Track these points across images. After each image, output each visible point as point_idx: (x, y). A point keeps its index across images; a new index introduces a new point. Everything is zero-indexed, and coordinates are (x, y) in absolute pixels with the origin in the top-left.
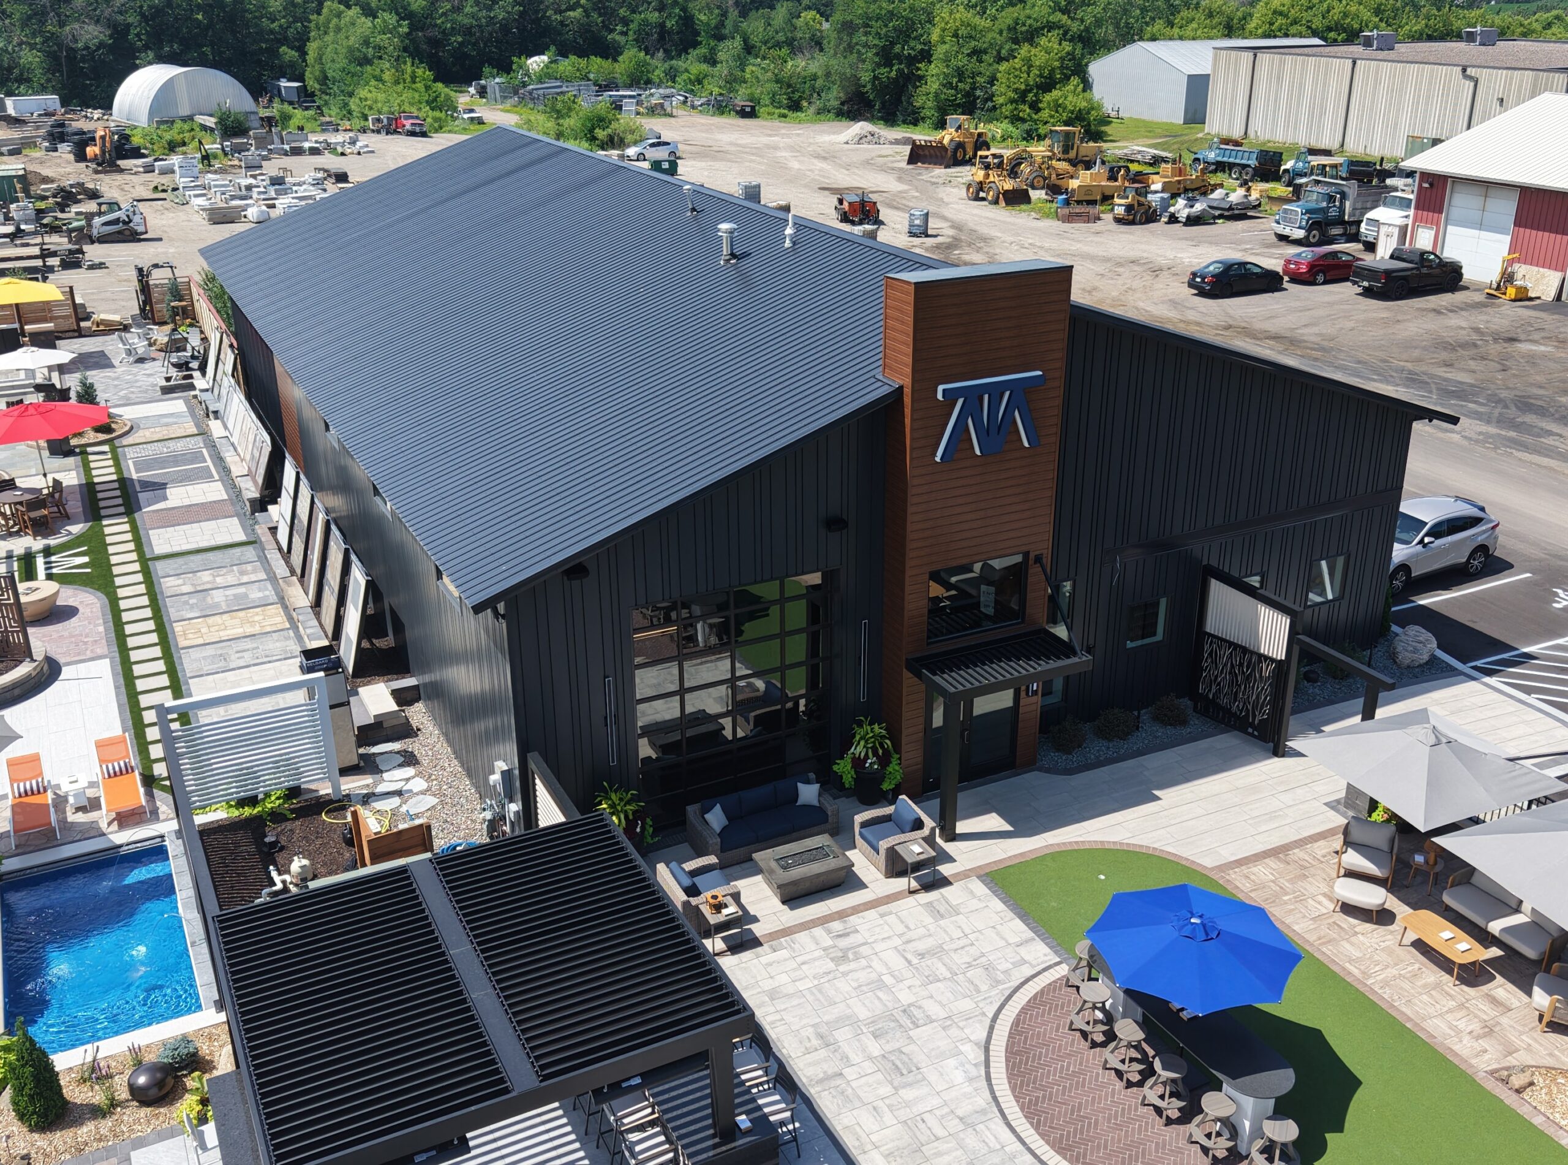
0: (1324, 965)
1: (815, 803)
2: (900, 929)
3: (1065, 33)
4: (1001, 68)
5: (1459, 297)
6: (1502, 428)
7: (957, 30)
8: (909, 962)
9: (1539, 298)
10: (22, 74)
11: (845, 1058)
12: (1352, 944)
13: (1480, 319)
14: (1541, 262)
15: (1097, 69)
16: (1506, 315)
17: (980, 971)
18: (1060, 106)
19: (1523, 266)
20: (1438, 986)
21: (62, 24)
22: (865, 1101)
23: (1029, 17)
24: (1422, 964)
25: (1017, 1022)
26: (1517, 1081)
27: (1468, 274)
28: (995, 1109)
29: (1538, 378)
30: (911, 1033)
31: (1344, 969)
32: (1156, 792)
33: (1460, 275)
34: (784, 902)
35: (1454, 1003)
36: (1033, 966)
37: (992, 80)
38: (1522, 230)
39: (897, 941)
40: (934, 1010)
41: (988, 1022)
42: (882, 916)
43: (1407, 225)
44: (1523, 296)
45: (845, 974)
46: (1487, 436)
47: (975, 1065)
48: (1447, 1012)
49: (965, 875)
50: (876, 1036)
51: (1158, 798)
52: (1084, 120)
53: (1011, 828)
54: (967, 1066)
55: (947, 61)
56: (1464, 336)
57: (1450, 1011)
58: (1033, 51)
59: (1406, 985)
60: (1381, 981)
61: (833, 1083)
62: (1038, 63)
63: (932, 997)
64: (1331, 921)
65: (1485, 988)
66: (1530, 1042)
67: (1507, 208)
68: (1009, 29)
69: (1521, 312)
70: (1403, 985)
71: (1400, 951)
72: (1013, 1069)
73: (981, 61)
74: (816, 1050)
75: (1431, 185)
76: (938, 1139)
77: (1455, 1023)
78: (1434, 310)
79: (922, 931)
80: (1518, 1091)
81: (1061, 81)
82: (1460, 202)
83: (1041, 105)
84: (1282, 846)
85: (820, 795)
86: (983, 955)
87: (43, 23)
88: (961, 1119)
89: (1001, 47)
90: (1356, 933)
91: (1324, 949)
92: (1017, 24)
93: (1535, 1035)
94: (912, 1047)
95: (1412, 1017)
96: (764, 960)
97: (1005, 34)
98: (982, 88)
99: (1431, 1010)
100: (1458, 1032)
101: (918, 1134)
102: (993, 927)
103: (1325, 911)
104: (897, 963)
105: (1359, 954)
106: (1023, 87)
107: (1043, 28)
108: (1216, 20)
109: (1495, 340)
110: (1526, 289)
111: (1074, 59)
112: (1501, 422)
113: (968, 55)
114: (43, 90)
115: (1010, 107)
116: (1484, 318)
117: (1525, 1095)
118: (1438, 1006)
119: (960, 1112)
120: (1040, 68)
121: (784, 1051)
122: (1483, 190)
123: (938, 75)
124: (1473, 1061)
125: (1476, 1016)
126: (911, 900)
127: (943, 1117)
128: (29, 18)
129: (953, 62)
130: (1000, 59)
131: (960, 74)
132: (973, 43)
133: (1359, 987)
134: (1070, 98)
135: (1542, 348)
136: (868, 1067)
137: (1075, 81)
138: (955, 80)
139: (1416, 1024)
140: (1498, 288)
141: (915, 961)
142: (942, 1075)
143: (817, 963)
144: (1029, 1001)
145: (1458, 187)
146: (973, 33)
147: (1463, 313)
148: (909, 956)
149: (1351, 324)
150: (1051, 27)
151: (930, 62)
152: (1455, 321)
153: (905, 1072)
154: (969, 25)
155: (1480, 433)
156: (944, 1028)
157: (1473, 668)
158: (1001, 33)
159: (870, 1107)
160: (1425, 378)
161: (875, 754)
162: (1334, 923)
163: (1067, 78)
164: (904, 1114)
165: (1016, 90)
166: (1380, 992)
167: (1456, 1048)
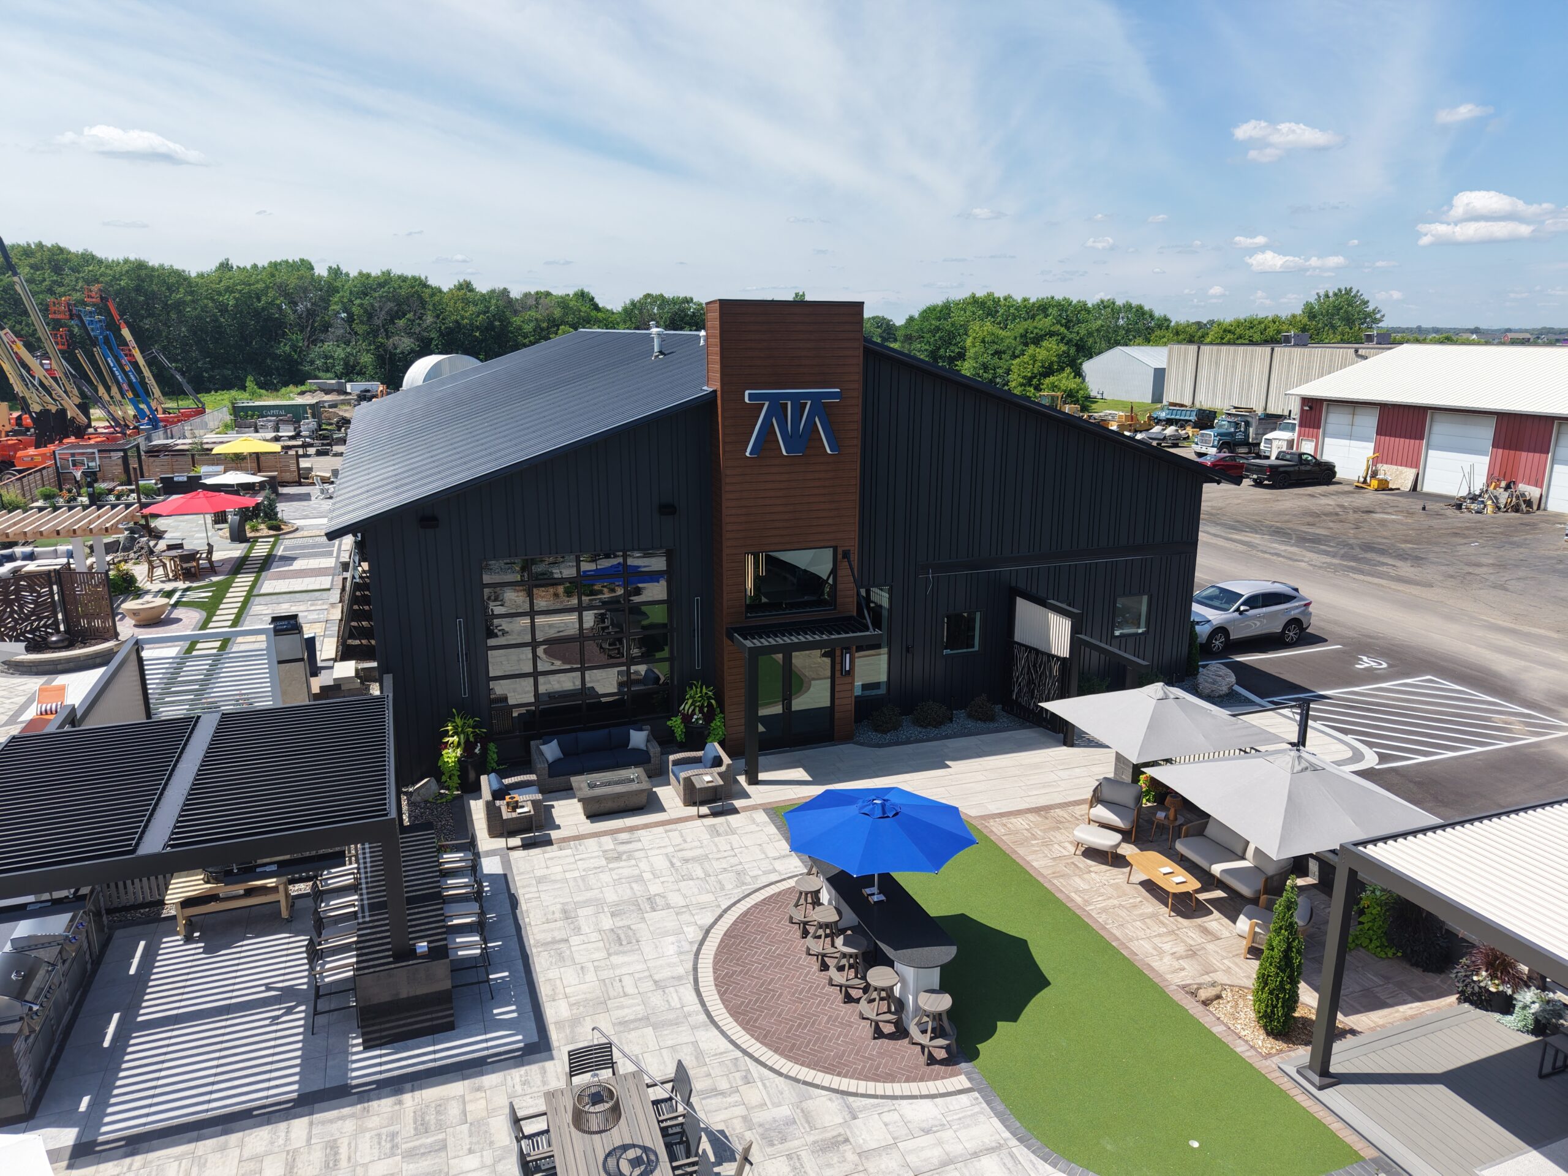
0: (1050, 892)
1: (643, 746)
2: (679, 840)
3: (1062, 339)
4: (1014, 362)
5: (1332, 488)
6: (1344, 560)
7: (983, 338)
8: (672, 864)
9: (1398, 489)
10: (361, 370)
11: (578, 930)
12: (1083, 879)
13: (1346, 501)
14: (1399, 461)
15: (1088, 367)
16: (1370, 497)
17: (732, 875)
18: (1056, 386)
19: (1385, 466)
20: (1154, 916)
21: (388, 338)
22: (577, 962)
23: (1036, 328)
24: (1144, 898)
25: (745, 914)
26: (1204, 994)
27: (1341, 474)
28: (691, 978)
29: (1385, 533)
30: (645, 915)
31: (1068, 897)
32: (948, 763)
33: (1334, 473)
34: (588, 817)
35: (1165, 930)
36: (780, 874)
37: (1008, 371)
38: (1382, 438)
39: (671, 849)
40: (676, 899)
41: (719, 911)
42: (666, 831)
43: (1293, 440)
44: (1385, 486)
45: (611, 870)
46: (1330, 565)
47: (691, 943)
48: (1155, 936)
49: (754, 808)
50: (613, 915)
51: (949, 767)
52: (1074, 397)
53: (810, 779)
54: (683, 943)
55: (976, 358)
56: (1329, 509)
57: (1159, 935)
58: (1038, 350)
59: (1123, 913)
60: (1100, 908)
61: (556, 946)
62: (1040, 358)
63: (679, 890)
64: (1069, 861)
65: (1199, 921)
66: (1231, 965)
67: (1370, 422)
68: (1022, 336)
69: (1382, 496)
70: (1120, 912)
71: (1127, 888)
72: (723, 949)
73: (1000, 359)
74: (556, 921)
75: (1311, 408)
76: (625, 995)
77: (1160, 945)
78: (1310, 495)
79: (697, 844)
80: (1206, 1003)
81: (1058, 371)
82: (1334, 420)
83: (1042, 387)
84: (1047, 806)
85: (648, 741)
86: (741, 863)
87: (376, 336)
88: (655, 982)
89: (1015, 348)
90: (1091, 871)
91: (1055, 881)
92: (1027, 332)
93: (1237, 960)
94: (642, 925)
95: (1120, 937)
96: (547, 855)
97: (1018, 339)
98: (1000, 376)
99: (1141, 934)
100: (1161, 953)
101: (610, 990)
102: (760, 845)
103: (1066, 853)
104: (661, 863)
105: (1087, 887)
106: (1029, 374)
107: (1046, 335)
108: (1181, 337)
109: (1355, 512)
110: (1386, 482)
111: (1068, 356)
112: (1344, 557)
113: (992, 354)
114: (372, 379)
115: (1020, 389)
116: (1350, 499)
117: (1211, 1008)
118: (1148, 931)
119: (657, 977)
120: (1042, 361)
121: (527, 920)
122: (1351, 410)
123: (969, 368)
124: (1168, 977)
125: (1183, 941)
126: (699, 822)
127: (640, 979)
128: (368, 333)
129: (980, 360)
130: (1014, 357)
131: (985, 367)
132: (996, 347)
133: (1078, 912)
134: (1064, 381)
135: (1394, 517)
136: (594, 936)
137: (1068, 370)
138: (981, 371)
139: (1123, 944)
140: (1365, 482)
141: (678, 864)
142: (657, 947)
143: (592, 860)
144: (764, 899)
145: (1331, 409)
146: (996, 340)
147: (1333, 497)
148: (675, 861)
149: (1239, 501)
150: (1051, 334)
151: (964, 360)
152: (1324, 501)
153: (624, 943)
154: (993, 334)
155: (1324, 563)
156: (677, 914)
157: (1269, 702)
158: (1015, 338)
159: (579, 966)
160: (1289, 531)
161: (701, 711)
162: (1073, 863)
163: (1063, 369)
164: (604, 975)
165: (1024, 377)
166: (1095, 916)
167: (1155, 965)
